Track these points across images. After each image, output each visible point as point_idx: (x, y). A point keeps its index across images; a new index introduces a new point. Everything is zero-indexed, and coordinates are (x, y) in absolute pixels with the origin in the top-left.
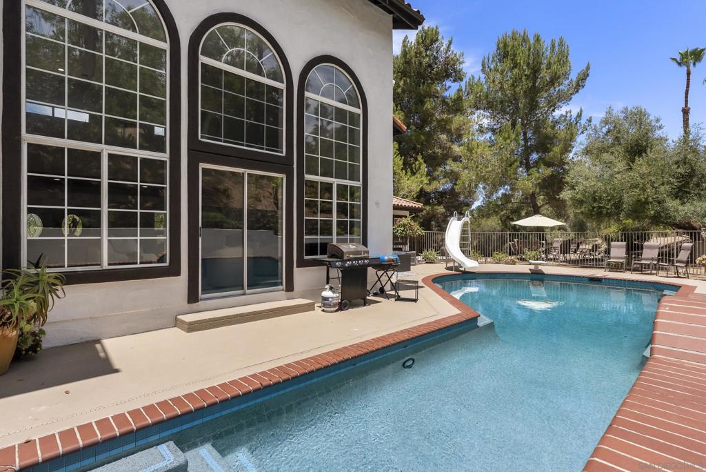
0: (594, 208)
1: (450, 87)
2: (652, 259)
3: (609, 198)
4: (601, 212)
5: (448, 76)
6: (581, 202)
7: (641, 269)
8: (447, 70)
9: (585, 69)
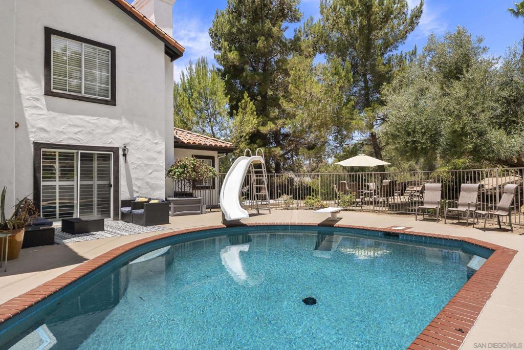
0: (407, 142)
1: (287, 28)
2: (469, 205)
3: (423, 130)
4: (416, 148)
5: (284, 16)
6: (395, 137)
7: (457, 218)
8: (282, 10)
9: (418, 6)
